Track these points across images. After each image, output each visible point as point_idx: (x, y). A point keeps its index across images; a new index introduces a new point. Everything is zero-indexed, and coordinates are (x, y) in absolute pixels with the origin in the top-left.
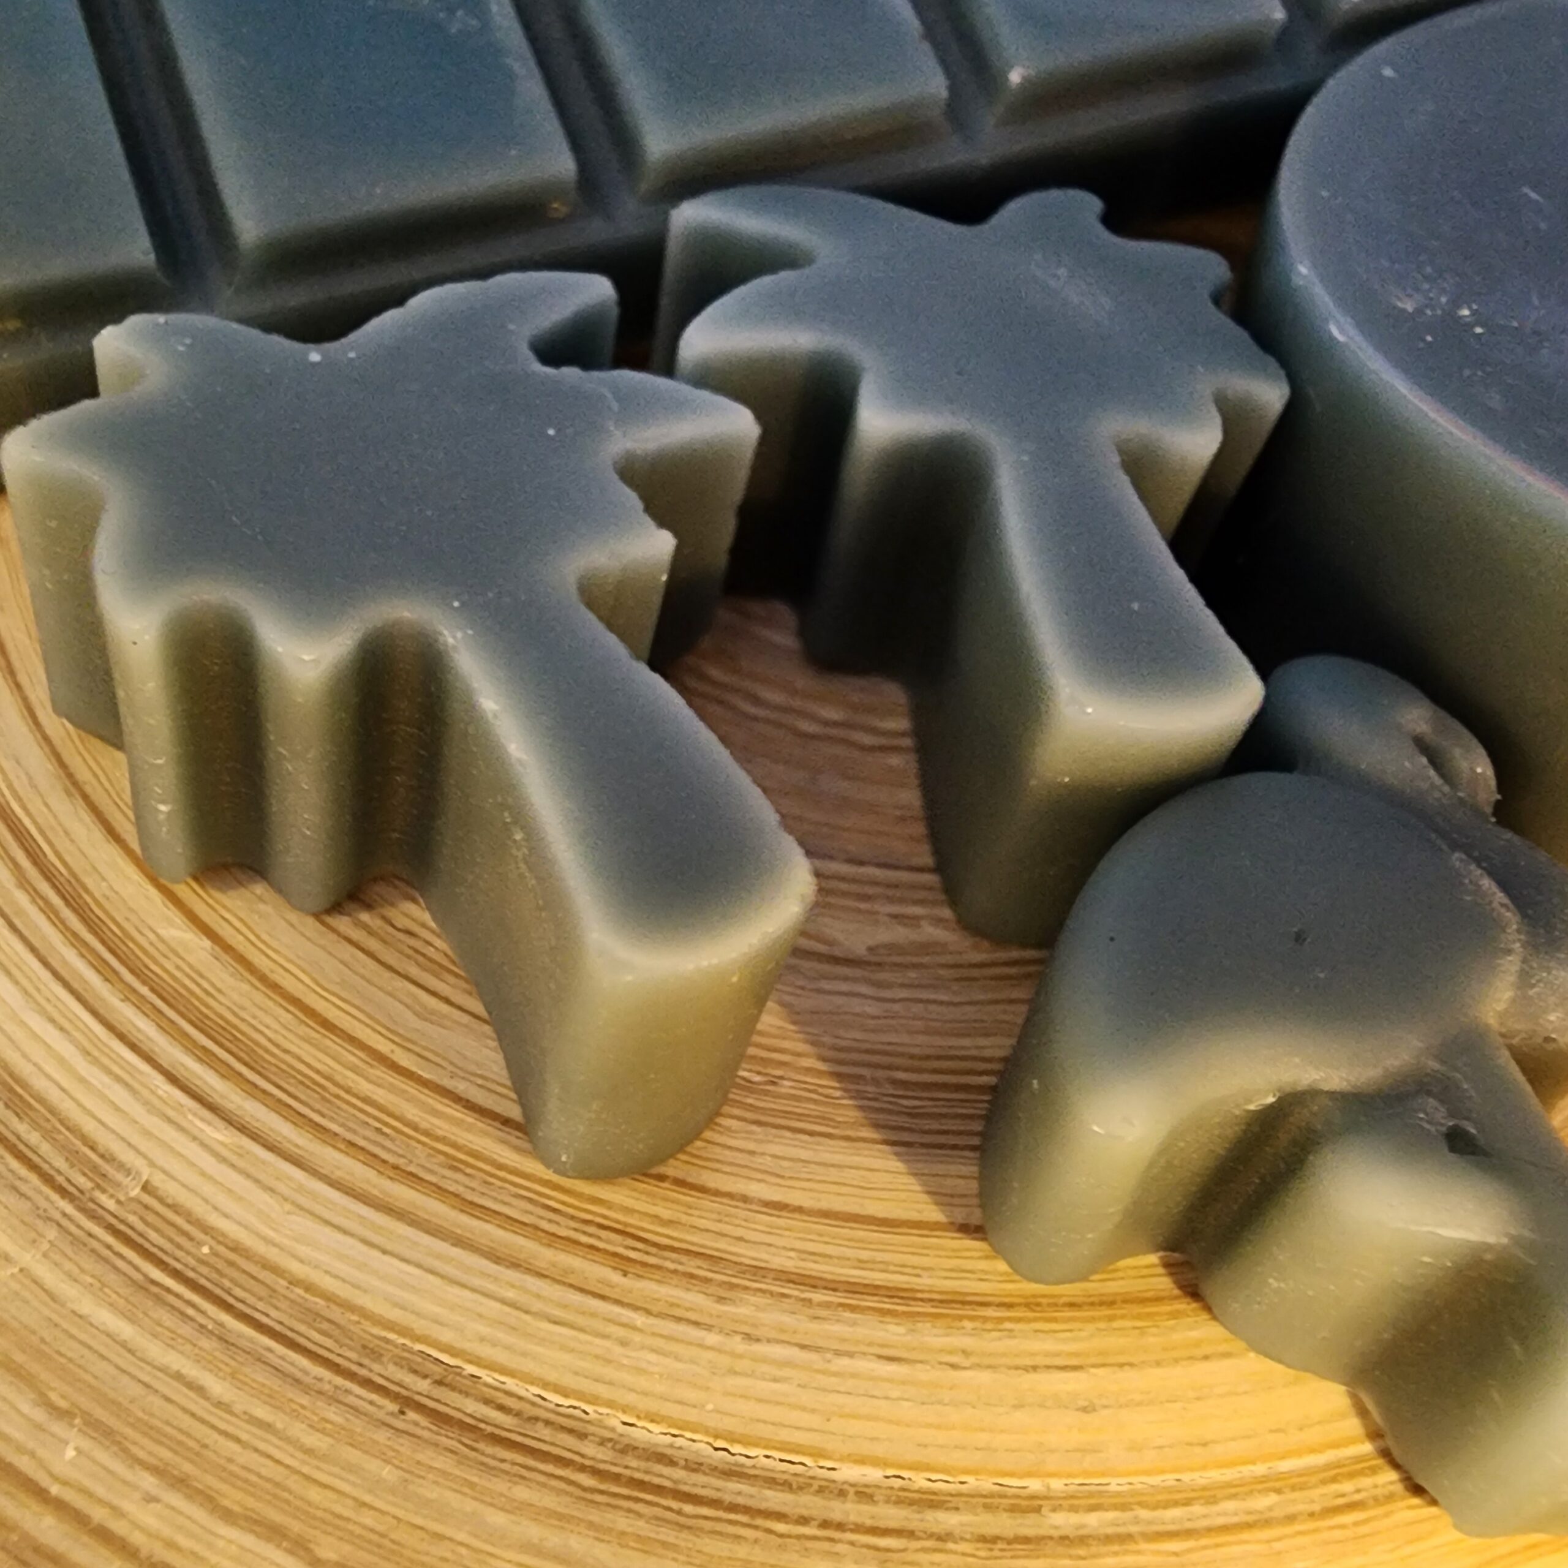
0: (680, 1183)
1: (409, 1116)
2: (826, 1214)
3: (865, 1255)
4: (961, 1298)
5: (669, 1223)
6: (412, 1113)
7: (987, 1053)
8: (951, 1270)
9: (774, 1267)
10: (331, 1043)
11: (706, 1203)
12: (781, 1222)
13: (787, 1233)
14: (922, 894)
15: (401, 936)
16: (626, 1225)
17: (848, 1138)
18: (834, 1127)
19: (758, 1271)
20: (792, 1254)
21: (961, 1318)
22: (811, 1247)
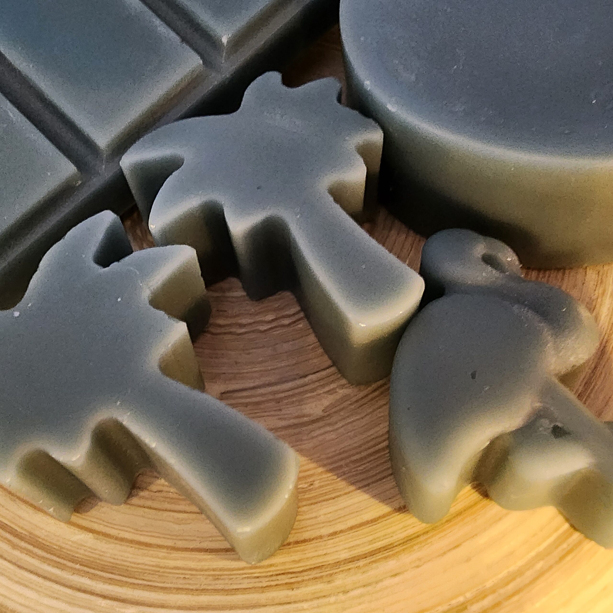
0: (297, 542)
1: (193, 567)
2: (351, 528)
3: (370, 538)
4: (409, 538)
5: (299, 561)
6: (192, 565)
7: (381, 433)
8: (402, 528)
9: (342, 559)
10: (152, 552)
11: (309, 546)
12: (337, 540)
13: (341, 543)
14: (332, 378)
15: (157, 494)
16: (286, 569)
17: (346, 494)
18: (340, 491)
19: (338, 564)
20: (346, 551)
21: (412, 546)
22: (352, 544)
